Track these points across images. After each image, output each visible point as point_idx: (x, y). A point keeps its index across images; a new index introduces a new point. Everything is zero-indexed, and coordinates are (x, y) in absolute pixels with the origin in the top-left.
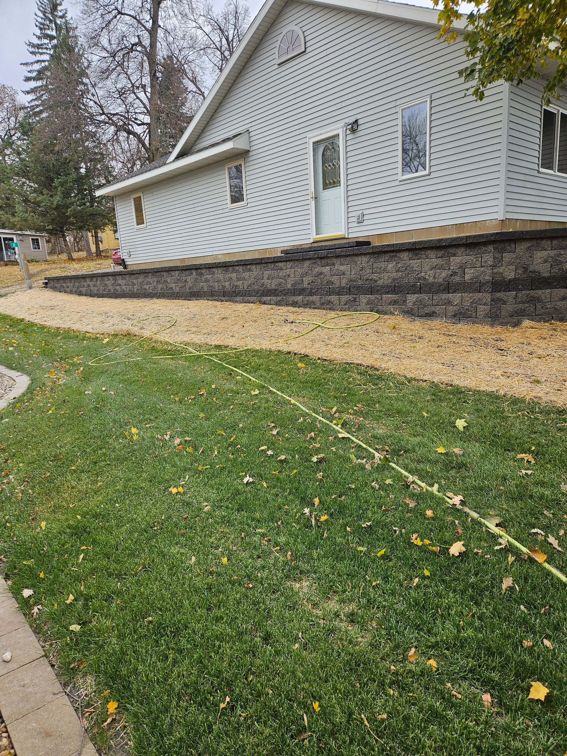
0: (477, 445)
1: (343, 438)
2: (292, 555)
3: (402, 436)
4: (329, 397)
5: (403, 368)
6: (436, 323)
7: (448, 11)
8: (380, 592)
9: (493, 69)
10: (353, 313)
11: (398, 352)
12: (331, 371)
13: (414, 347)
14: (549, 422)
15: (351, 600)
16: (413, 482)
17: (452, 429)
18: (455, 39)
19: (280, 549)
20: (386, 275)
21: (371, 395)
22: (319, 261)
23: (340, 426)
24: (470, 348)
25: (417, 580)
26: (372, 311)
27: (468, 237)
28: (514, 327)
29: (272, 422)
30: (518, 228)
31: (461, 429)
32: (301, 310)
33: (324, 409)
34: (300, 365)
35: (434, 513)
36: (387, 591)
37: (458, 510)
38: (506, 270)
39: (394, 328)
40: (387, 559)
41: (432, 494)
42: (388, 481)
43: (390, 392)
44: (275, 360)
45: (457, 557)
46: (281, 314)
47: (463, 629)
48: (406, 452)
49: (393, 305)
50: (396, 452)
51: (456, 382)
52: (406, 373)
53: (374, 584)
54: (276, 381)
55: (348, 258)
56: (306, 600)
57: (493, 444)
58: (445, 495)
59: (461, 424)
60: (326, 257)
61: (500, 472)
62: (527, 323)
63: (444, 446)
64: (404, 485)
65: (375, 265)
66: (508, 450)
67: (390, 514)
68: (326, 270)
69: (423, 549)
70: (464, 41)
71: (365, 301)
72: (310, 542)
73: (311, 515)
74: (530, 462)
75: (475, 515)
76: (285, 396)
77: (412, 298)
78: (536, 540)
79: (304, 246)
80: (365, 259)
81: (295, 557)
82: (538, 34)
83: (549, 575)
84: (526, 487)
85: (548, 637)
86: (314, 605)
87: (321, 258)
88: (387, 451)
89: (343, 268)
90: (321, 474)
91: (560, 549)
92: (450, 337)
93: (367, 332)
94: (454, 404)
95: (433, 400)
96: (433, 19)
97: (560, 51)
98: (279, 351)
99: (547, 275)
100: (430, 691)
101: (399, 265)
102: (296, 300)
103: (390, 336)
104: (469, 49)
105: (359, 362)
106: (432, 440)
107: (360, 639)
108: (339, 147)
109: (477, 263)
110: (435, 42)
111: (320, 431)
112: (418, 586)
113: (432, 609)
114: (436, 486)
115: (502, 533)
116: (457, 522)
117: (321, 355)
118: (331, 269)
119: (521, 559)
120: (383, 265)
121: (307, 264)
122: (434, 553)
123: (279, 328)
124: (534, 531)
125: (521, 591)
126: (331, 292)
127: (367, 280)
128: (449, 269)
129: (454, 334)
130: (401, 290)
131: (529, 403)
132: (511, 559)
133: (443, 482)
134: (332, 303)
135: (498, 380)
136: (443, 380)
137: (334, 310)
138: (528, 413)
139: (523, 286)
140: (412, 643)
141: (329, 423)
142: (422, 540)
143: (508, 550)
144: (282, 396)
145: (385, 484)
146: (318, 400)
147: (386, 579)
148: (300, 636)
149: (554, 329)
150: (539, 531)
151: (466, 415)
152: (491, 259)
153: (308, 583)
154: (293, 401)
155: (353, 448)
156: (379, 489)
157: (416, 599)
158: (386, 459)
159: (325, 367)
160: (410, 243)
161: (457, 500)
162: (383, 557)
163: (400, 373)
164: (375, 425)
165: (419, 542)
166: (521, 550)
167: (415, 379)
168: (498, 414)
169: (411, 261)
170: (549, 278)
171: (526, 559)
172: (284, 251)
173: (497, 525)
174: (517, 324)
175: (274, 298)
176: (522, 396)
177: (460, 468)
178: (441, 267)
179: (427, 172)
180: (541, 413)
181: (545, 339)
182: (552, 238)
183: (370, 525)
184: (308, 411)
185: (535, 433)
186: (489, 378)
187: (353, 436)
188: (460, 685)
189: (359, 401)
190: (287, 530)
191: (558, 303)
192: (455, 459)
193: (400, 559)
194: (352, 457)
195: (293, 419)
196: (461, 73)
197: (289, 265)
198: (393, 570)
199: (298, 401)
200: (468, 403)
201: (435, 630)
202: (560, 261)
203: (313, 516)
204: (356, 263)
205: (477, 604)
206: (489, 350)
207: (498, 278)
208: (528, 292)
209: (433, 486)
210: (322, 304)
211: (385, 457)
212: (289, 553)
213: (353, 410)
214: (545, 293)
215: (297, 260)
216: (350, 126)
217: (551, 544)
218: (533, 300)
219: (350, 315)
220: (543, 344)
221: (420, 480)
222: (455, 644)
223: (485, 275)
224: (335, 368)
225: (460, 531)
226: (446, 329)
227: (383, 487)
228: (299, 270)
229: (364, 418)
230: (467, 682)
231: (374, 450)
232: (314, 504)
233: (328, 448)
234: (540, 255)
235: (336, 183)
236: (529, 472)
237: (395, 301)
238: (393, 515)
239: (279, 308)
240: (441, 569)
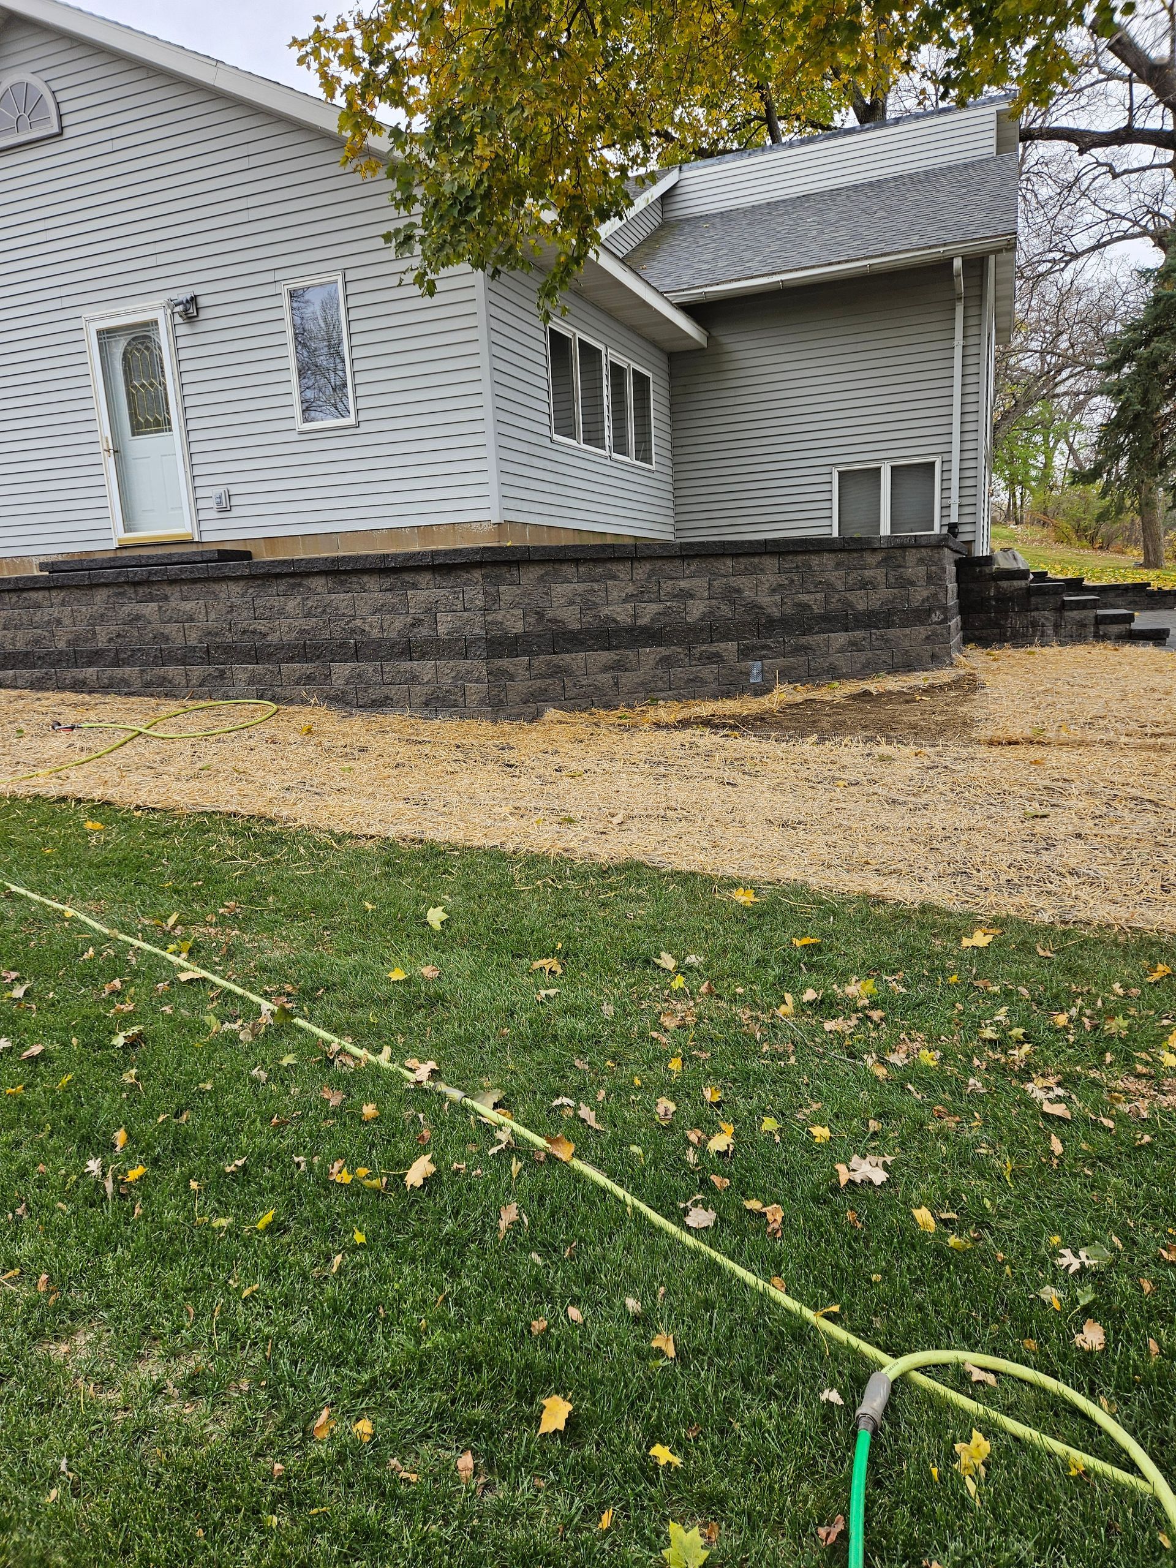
0: (465, 953)
1: (190, 981)
2: (50, 1279)
3: (322, 957)
4: (161, 891)
5: (326, 814)
6: (393, 718)
7: (355, 114)
8: (259, 1309)
9: (445, 241)
10: (221, 702)
11: (316, 781)
12: (167, 834)
13: (350, 769)
14: (587, 893)
15: (194, 1345)
16: (342, 1051)
17: (420, 930)
18: (374, 170)
19: (22, 1273)
20: (284, 624)
21: (258, 879)
22: (130, 591)
23: (184, 955)
24: (454, 766)
25: (338, 1258)
26: (261, 697)
27: (434, 553)
28: (531, 722)
29: (14, 969)
30: (528, 540)
31: (437, 926)
32: (97, 697)
33: (147, 922)
34: (89, 825)
35: (378, 1109)
36: (275, 1300)
37: (425, 1092)
38: (508, 616)
39: (309, 731)
40: (279, 1230)
41: (378, 1067)
42: (288, 1060)
43: (297, 868)
44: (26, 819)
45: (419, 1189)
46: (43, 710)
47: (426, 1334)
48: (327, 989)
49: (304, 684)
50: (308, 995)
51: (429, 835)
52: (332, 824)
53: (246, 1293)
54: (26, 868)
55: (199, 586)
56: (83, 1377)
57: (494, 948)
58: (403, 1066)
59: (435, 916)
60: (146, 582)
61: (503, 1002)
62: (552, 714)
63: (404, 967)
64: (320, 1061)
65: (259, 602)
66: (519, 956)
67: (290, 1129)
68: (150, 609)
69: (354, 1189)
70: (388, 178)
71: (244, 676)
72: (99, 1238)
73: (104, 1174)
74: (555, 972)
75: (456, 1094)
76: (48, 902)
77: (341, 671)
78: (561, 1118)
79: (97, 556)
80: (236, 588)
81: (58, 1283)
82: (517, 191)
83: (579, 1181)
84: (546, 1022)
85: (576, 1301)
86: (103, 1383)
87: (135, 584)
88: (289, 995)
89: (188, 606)
90: (134, 1071)
91: (598, 1127)
92: (419, 747)
93: (251, 743)
94: (424, 880)
95: (386, 874)
96: (330, 123)
97: (559, 229)
98: (37, 797)
99: (575, 626)
100: (356, 1489)
101: (310, 604)
102: (81, 677)
103: (302, 750)
104: (398, 195)
105: (233, 809)
106: (382, 957)
107: (210, 1428)
108: (160, 348)
109: (457, 602)
110: (336, 169)
111: (136, 974)
112: (341, 1271)
113: (368, 1311)
114: (387, 1050)
115: (502, 1119)
116: (421, 1116)
117: (143, 798)
118: (160, 607)
119: (534, 1162)
120: (276, 602)
121: (101, 596)
122: (377, 1192)
123: (37, 743)
124: (557, 1102)
125: (532, 1223)
126: (164, 658)
127: (244, 632)
128: (408, 613)
129: (426, 739)
130: (318, 653)
131: (556, 862)
132: (516, 1166)
133: (401, 1040)
134: (170, 682)
135: (503, 824)
136: (406, 833)
137: (176, 697)
138: (553, 881)
139: (539, 647)
140: (325, 1398)
141: (157, 950)
142: (352, 1172)
143: (513, 1151)
144: (41, 904)
145: (280, 1067)
146: (132, 902)
147: (273, 1275)
148: (63, 1468)
149: (595, 724)
150: (566, 1100)
151: (447, 897)
152: (480, 596)
153: (91, 1336)
154: (70, 912)
155: (212, 999)
156: (268, 1080)
157: (335, 1301)
158: (286, 1013)
159: (152, 826)
160: (326, 559)
161: (423, 1072)
162: (270, 1229)
163: (320, 825)
164: (266, 943)
165: (346, 1178)
166: (534, 1145)
167: (351, 836)
168: (504, 889)
169: (333, 596)
170: (580, 632)
171: (542, 1159)
172: (47, 564)
173: (496, 1106)
174: (535, 717)
175: (26, 673)
176: (544, 849)
177: (433, 1005)
178: (393, 610)
179: (351, 420)
180: (573, 878)
181: (581, 742)
182: (577, 562)
183: (245, 1165)
184: (107, 931)
185: (565, 916)
186: (489, 822)
187: (214, 972)
188: (417, 1453)
189: (229, 895)
190: (41, 1223)
191: (599, 677)
192: (423, 988)
193: (306, 1222)
194: (211, 1020)
195: (69, 954)
196: (387, 237)
197: (57, 596)
198: (290, 1251)
199: (83, 910)
200: (451, 874)
201: (371, 1355)
202: (594, 603)
203: (109, 1174)
204: (216, 597)
205: (455, 1274)
206: (489, 767)
207: (496, 632)
208: (549, 657)
209: (380, 1053)
210: (147, 685)
211: (283, 1009)
212: (44, 1277)
213: (216, 914)
214: (575, 660)
215: (77, 587)
216: (180, 308)
217: (584, 1121)
218: (558, 672)
219: (213, 707)
220: (577, 750)
221: (356, 1045)
222: (408, 1370)
223: (472, 626)
224: (178, 826)
225: (426, 1133)
226: (411, 731)
227: (279, 1075)
228: (83, 608)
229: (240, 929)
230: (431, 1442)
231: (261, 996)
232: (114, 1146)
233: (154, 1010)
234: (561, 591)
235: (161, 424)
236: (552, 992)
237: (308, 677)
238: (296, 1132)
239: (39, 695)
240: (389, 1222)
